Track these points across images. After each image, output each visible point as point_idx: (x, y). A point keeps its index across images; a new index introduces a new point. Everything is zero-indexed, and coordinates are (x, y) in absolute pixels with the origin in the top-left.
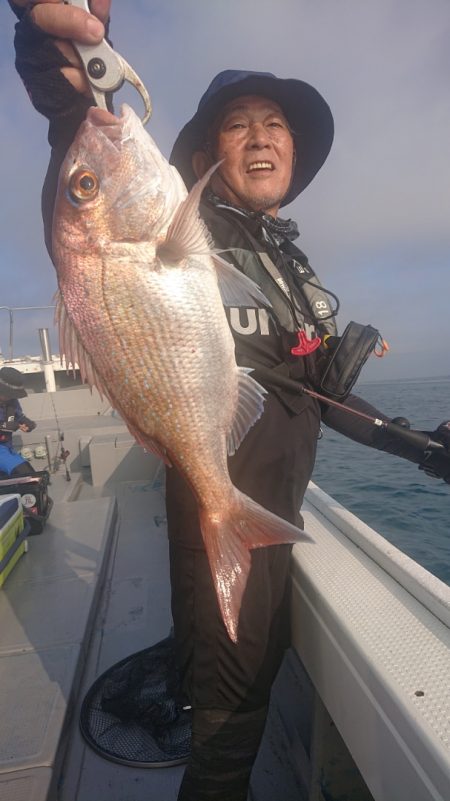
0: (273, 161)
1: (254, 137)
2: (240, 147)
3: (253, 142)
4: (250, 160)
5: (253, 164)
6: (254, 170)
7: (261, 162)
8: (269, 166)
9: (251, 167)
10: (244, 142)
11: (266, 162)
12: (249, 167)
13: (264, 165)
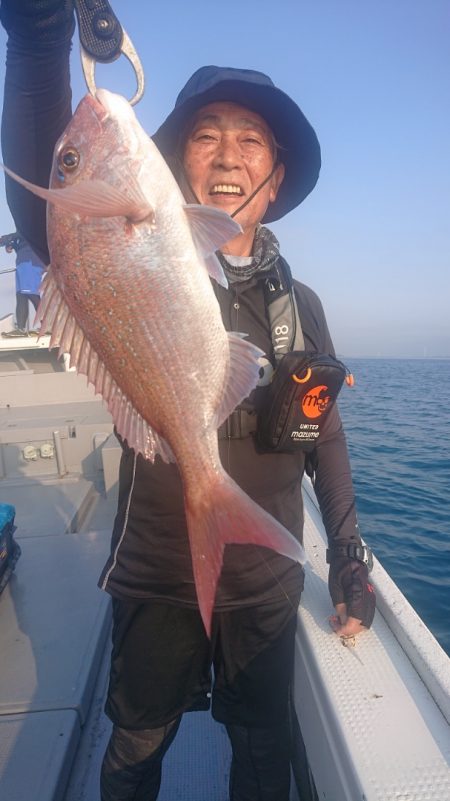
0: (243, 184)
1: (222, 155)
2: (205, 163)
3: (219, 161)
4: (214, 181)
5: (218, 185)
6: (218, 193)
7: (227, 185)
8: (238, 190)
9: (216, 189)
10: (211, 158)
11: (233, 185)
12: (213, 187)
13: (231, 189)
